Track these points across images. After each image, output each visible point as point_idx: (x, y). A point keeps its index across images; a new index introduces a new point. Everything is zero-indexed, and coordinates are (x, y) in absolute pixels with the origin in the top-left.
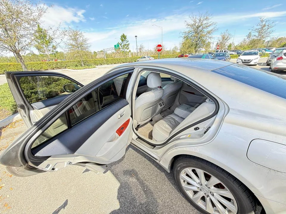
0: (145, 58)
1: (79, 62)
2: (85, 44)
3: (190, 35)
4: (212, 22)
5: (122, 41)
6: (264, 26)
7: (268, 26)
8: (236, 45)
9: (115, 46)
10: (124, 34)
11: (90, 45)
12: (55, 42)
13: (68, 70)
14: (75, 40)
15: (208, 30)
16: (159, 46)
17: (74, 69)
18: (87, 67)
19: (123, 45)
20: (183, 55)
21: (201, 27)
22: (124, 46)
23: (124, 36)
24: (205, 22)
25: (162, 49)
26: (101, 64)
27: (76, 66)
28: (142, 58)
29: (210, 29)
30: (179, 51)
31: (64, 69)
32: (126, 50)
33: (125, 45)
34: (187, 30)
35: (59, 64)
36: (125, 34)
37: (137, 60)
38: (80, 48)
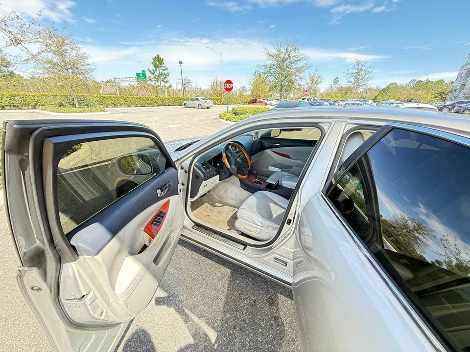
0: (198, 99)
1: (66, 97)
2: (82, 63)
3: (273, 70)
4: (303, 56)
5: (156, 66)
6: (361, 70)
7: (365, 70)
8: (321, 92)
9: (138, 75)
10: (158, 56)
11: (93, 67)
12: (26, 51)
13: (40, 111)
14: (61, 53)
15: (297, 66)
16: (229, 82)
17: (57, 112)
18: (86, 108)
19: (157, 73)
20: (256, 100)
21: (289, 60)
22: (159, 77)
23: (158, 59)
24: (293, 54)
25: (232, 87)
26: (115, 106)
27: (61, 105)
28: (191, 100)
29: (300, 65)
30: (249, 93)
31: (30, 111)
32: (163, 84)
33: (162, 74)
34: (268, 63)
35: (17, 98)
36: (161, 56)
37: (184, 102)
38: (70, 71)
